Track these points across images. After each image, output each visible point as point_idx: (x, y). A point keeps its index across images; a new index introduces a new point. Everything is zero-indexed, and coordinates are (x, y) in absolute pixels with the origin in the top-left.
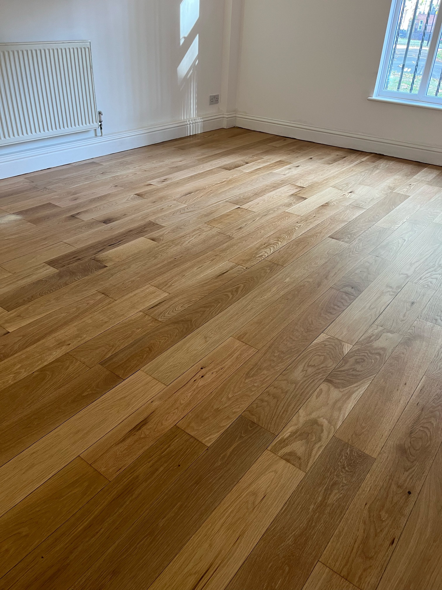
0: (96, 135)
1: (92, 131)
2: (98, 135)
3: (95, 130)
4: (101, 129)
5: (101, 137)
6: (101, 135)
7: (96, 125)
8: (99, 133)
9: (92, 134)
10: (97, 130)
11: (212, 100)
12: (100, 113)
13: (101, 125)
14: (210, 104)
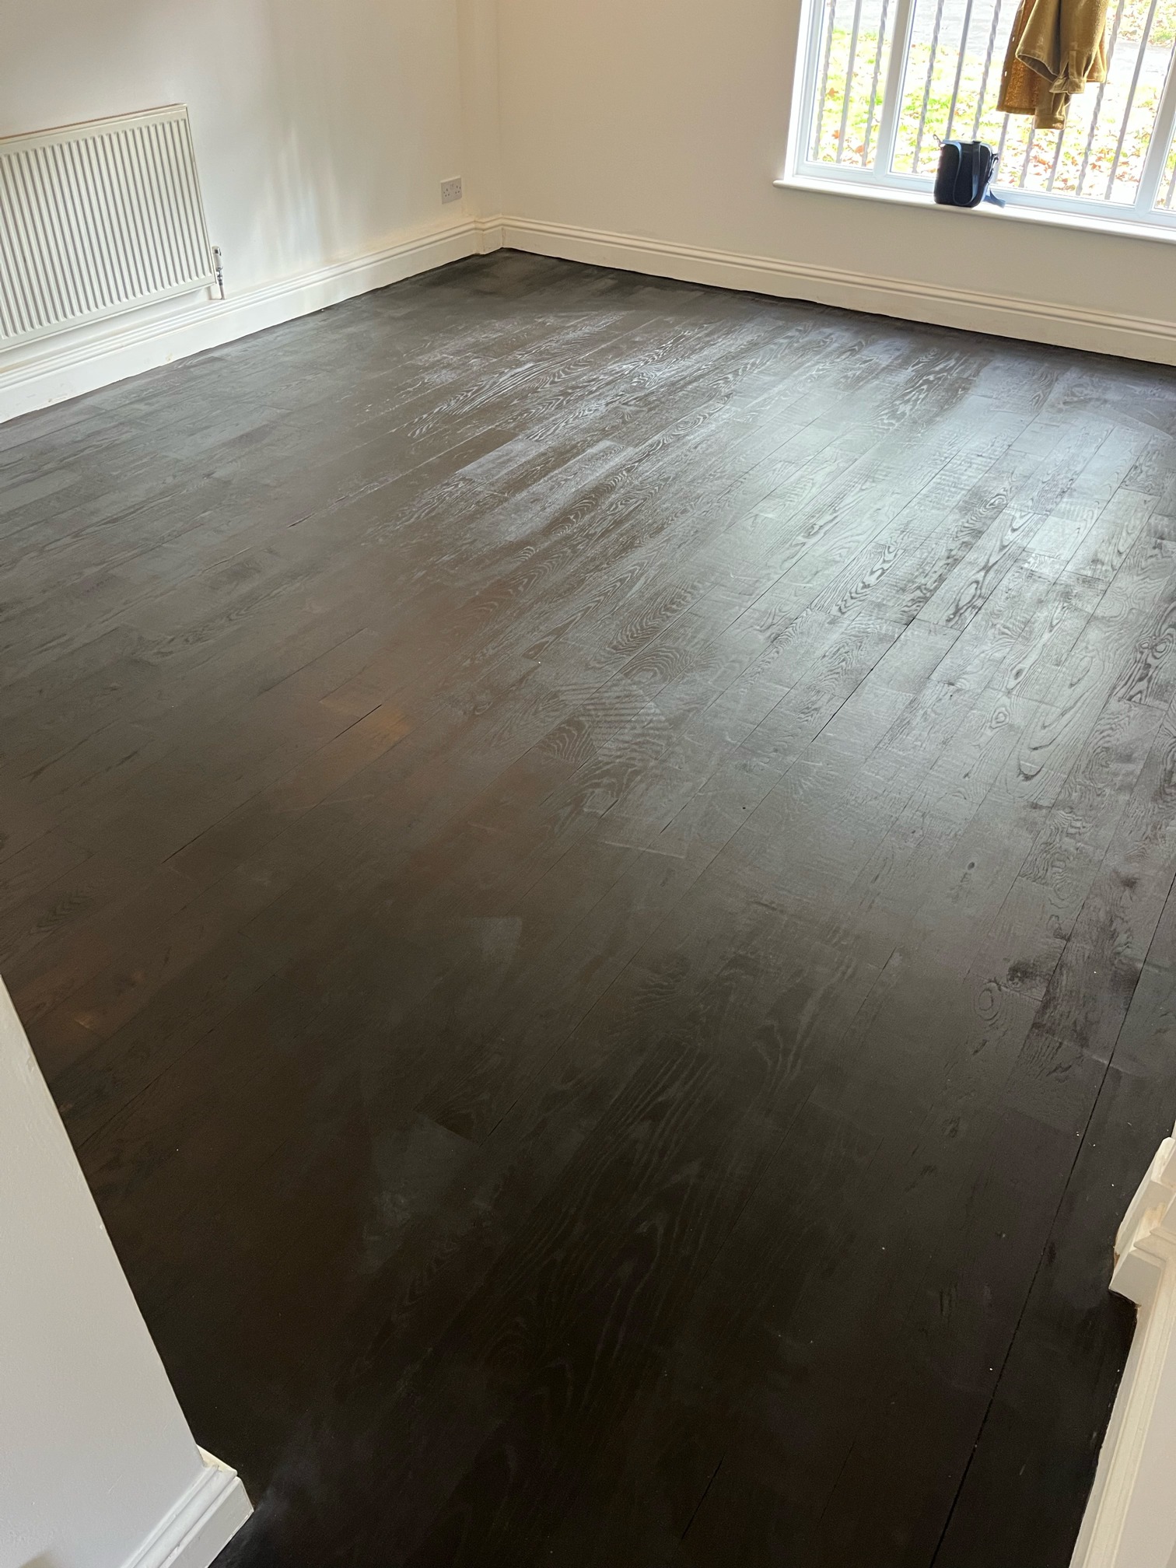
0: (210, 298)
1: (202, 291)
2: (214, 297)
3: (209, 288)
4: (221, 284)
5: (223, 301)
6: (221, 297)
7: (211, 276)
8: (217, 294)
9: (202, 297)
10: (212, 288)
11: (447, 193)
12: (216, 252)
13: (219, 276)
14: (443, 203)
